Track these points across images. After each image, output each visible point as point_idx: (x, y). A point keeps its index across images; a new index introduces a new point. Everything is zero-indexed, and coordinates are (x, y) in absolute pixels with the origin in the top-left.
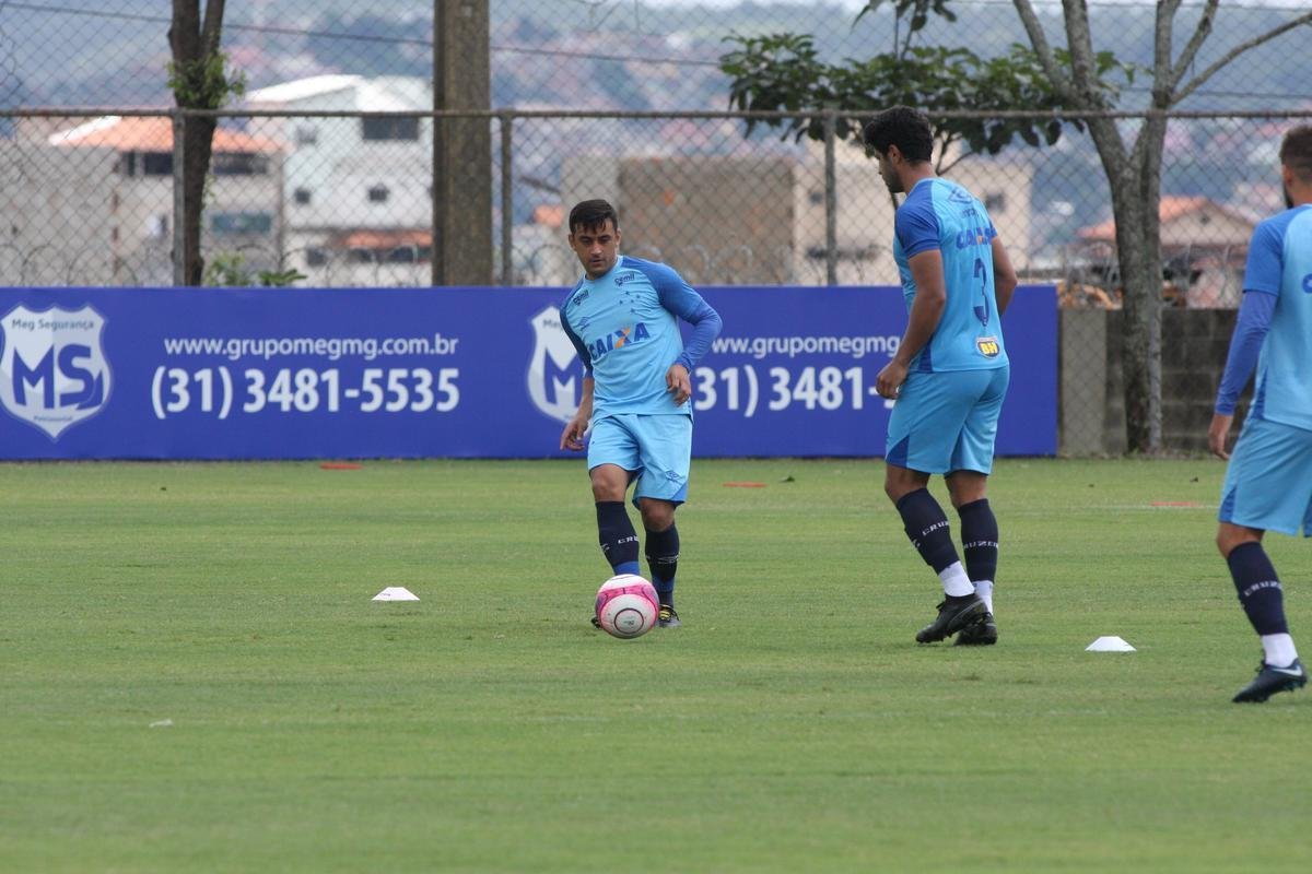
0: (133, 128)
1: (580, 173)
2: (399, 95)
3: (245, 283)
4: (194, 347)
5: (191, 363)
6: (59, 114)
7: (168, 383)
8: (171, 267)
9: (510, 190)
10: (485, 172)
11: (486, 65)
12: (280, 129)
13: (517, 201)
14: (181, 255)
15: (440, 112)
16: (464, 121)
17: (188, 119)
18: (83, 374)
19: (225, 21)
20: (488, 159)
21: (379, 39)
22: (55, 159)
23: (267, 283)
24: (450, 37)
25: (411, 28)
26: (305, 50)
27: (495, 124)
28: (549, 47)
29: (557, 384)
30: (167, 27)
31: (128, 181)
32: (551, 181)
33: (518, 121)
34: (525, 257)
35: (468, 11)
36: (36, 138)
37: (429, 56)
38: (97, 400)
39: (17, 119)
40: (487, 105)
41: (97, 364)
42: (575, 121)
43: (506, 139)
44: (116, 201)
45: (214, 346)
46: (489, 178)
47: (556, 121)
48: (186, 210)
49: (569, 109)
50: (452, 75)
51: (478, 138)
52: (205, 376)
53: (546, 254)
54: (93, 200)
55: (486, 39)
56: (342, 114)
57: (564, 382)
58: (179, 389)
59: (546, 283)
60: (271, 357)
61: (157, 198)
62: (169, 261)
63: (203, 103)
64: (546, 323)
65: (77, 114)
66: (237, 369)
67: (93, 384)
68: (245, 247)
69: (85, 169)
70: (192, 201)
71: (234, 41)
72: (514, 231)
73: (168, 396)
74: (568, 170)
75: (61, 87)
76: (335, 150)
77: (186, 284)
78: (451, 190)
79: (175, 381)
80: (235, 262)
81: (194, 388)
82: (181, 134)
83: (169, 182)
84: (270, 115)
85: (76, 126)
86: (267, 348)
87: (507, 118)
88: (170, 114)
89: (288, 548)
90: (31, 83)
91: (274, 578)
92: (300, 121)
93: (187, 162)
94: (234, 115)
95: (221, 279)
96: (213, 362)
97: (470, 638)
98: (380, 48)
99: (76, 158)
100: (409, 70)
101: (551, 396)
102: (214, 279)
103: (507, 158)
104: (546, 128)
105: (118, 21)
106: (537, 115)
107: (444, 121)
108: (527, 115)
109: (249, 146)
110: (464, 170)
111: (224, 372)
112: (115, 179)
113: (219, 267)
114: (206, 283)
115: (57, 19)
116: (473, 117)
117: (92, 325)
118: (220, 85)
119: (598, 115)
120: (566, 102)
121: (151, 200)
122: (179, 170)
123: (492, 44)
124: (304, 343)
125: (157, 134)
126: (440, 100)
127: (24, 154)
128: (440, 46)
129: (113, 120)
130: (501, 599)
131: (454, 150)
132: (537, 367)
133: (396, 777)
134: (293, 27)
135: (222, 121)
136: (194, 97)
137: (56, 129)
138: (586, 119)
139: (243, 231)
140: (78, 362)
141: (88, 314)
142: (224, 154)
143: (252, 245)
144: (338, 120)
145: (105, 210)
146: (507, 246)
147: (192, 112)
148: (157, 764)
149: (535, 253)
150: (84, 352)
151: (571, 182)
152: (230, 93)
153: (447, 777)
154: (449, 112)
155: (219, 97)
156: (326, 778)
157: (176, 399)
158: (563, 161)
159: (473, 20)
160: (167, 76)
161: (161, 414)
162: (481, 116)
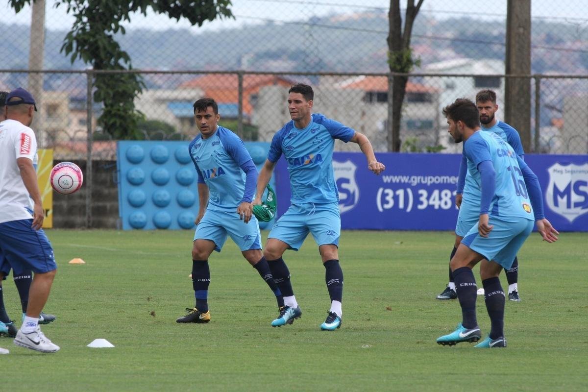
0: (370, 81)
1: (571, 103)
2: (490, 67)
3: (420, 151)
4: (396, 179)
5: (395, 187)
6: (337, 74)
7: (384, 195)
8: (387, 144)
9: (539, 110)
10: (528, 102)
11: (529, 54)
12: (436, 82)
13: (542, 115)
14: (391, 139)
15: (508, 75)
16: (519, 79)
17: (395, 77)
18: (346, 191)
19: (413, 33)
20: (529, 96)
21: (481, 42)
22: (335, 94)
23: (429, 151)
24: (513, 42)
25: (496, 38)
26: (448, 47)
27: (533, 81)
28: (558, 47)
29: (559, 198)
30: (386, 36)
31: (368, 104)
32: (558, 107)
33: (543, 80)
34: (546, 141)
35: (521, 30)
36: (327, 85)
37: (504, 50)
38: (352, 203)
39: (318, 77)
40: (529, 72)
41: (352, 187)
42: (569, 80)
43: (538, 87)
44: (364, 114)
45: (405, 179)
46: (529, 105)
47: (560, 80)
48: (394, 118)
49: (565, 74)
50: (514, 59)
51: (525, 87)
52: (401, 193)
53: (555, 139)
54: (352, 113)
55: (529, 43)
56: (464, 76)
57: (562, 197)
58: (389, 198)
59: (555, 153)
60: (431, 185)
61: (381, 112)
62: (386, 141)
63: (402, 70)
64: (555, 171)
65: (345, 74)
66: (415, 190)
67: (351, 196)
68: (420, 135)
69: (349, 99)
70: (396, 114)
71: (417, 42)
72: (541, 129)
73: (384, 201)
74: (565, 102)
75: (339, 62)
76: (461, 92)
77: (393, 151)
78: (513, 111)
79: (387, 195)
80: (414, 141)
81: (396, 198)
82: (392, 84)
83: (386, 105)
84: (432, 76)
85: (345, 80)
86: (429, 180)
87: (538, 78)
88: (387, 75)
89: (436, 270)
90: (326, 60)
91: (429, 284)
92: (445, 78)
93: (394, 97)
94: (415, 76)
95: (409, 149)
96: (404, 186)
97: (516, 312)
98: (481, 46)
99: (345, 94)
100: (495, 56)
101: (556, 204)
102: (405, 149)
103: (538, 96)
104: (556, 83)
105: (365, 33)
106: (552, 77)
107: (510, 80)
108: (547, 77)
109: (422, 90)
110: (518, 101)
111: (409, 191)
112: (362, 104)
113: (408, 143)
114: (402, 151)
115: (337, 32)
116: (523, 78)
117: (350, 169)
118: (410, 62)
119: (580, 77)
120: (566, 71)
121: (378, 113)
122: (391, 100)
123: (532, 45)
124: (445, 178)
125: (382, 84)
126: (508, 70)
127: (321, 92)
128: (509, 46)
129: (362, 78)
130: (531, 294)
131: (514, 91)
132: (550, 190)
133: (481, 374)
134: (443, 36)
135: (410, 78)
136: (398, 67)
137: (336, 81)
138: (574, 79)
139: (420, 128)
140: (344, 186)
141: (349, 164)
142: (411, 93)
143: (423, 134)
144: (462, 78)
145: (357, 118)
146: (537, 135)
147: (397, 74)
148: (375, 366)
149: (550, 139)
150: (347, 181)
151: (567, 107)
152: (414, 66)
153: (504, 374)
154: (512, 75)
155: (409, 67)
156: (450, 374)
157: (387, 202)
158: (563, 98)
159: (523, 34)
160: (386, 57)
161: (380, 209)
162: (527, 77)
